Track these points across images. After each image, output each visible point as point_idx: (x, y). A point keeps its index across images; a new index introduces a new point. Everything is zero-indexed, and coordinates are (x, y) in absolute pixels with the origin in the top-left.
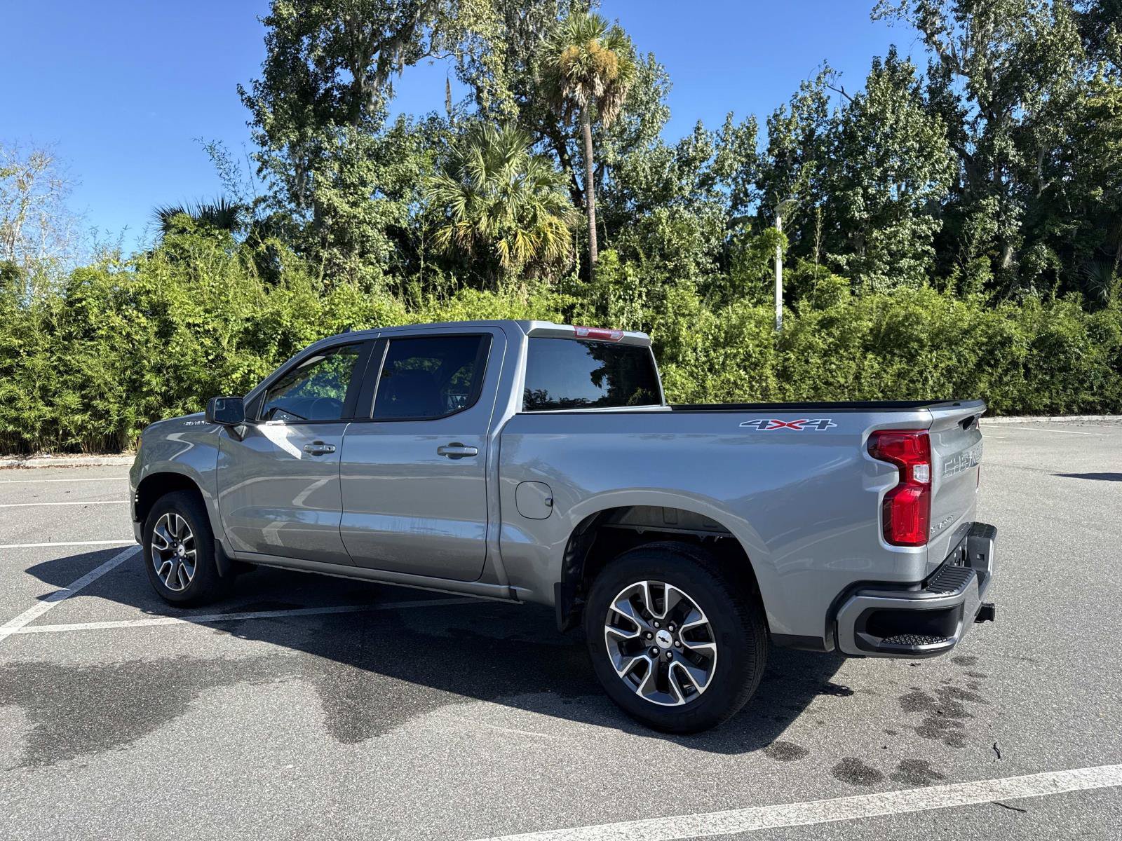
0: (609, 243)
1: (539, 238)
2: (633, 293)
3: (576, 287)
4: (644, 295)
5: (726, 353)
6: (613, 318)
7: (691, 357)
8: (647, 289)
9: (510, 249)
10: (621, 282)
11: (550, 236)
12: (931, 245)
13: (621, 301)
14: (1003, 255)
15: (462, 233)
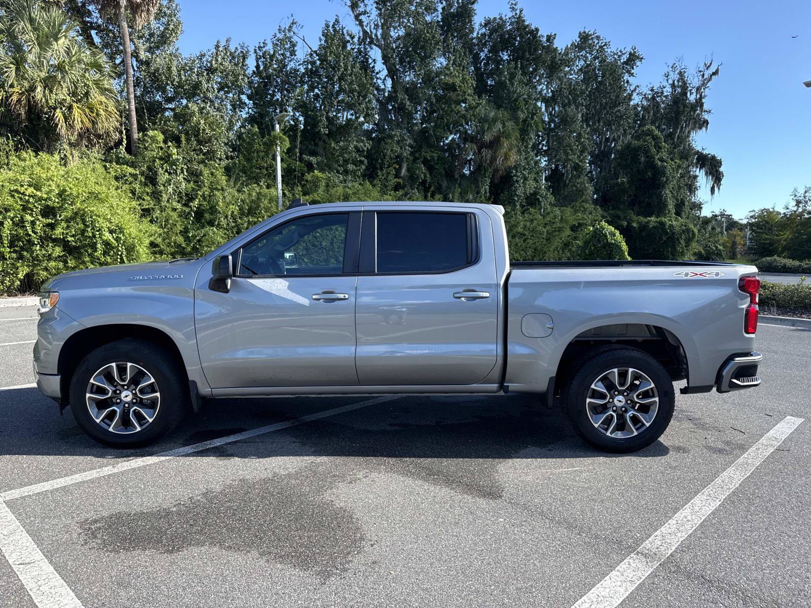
0: (149, 125)
1: (93, 113)
2: (177, 168)
3: (123, 158)
4: (185, 171)
5: (249, 221)
6: (162, 188)
7: (224, 222)
8: (187, 166)
9: (66, 119)
10: (166, 158)
11: (102, 112)
12: (364, 156)
13: (166, 174)
14: (401, 167)
15: (15, 98)
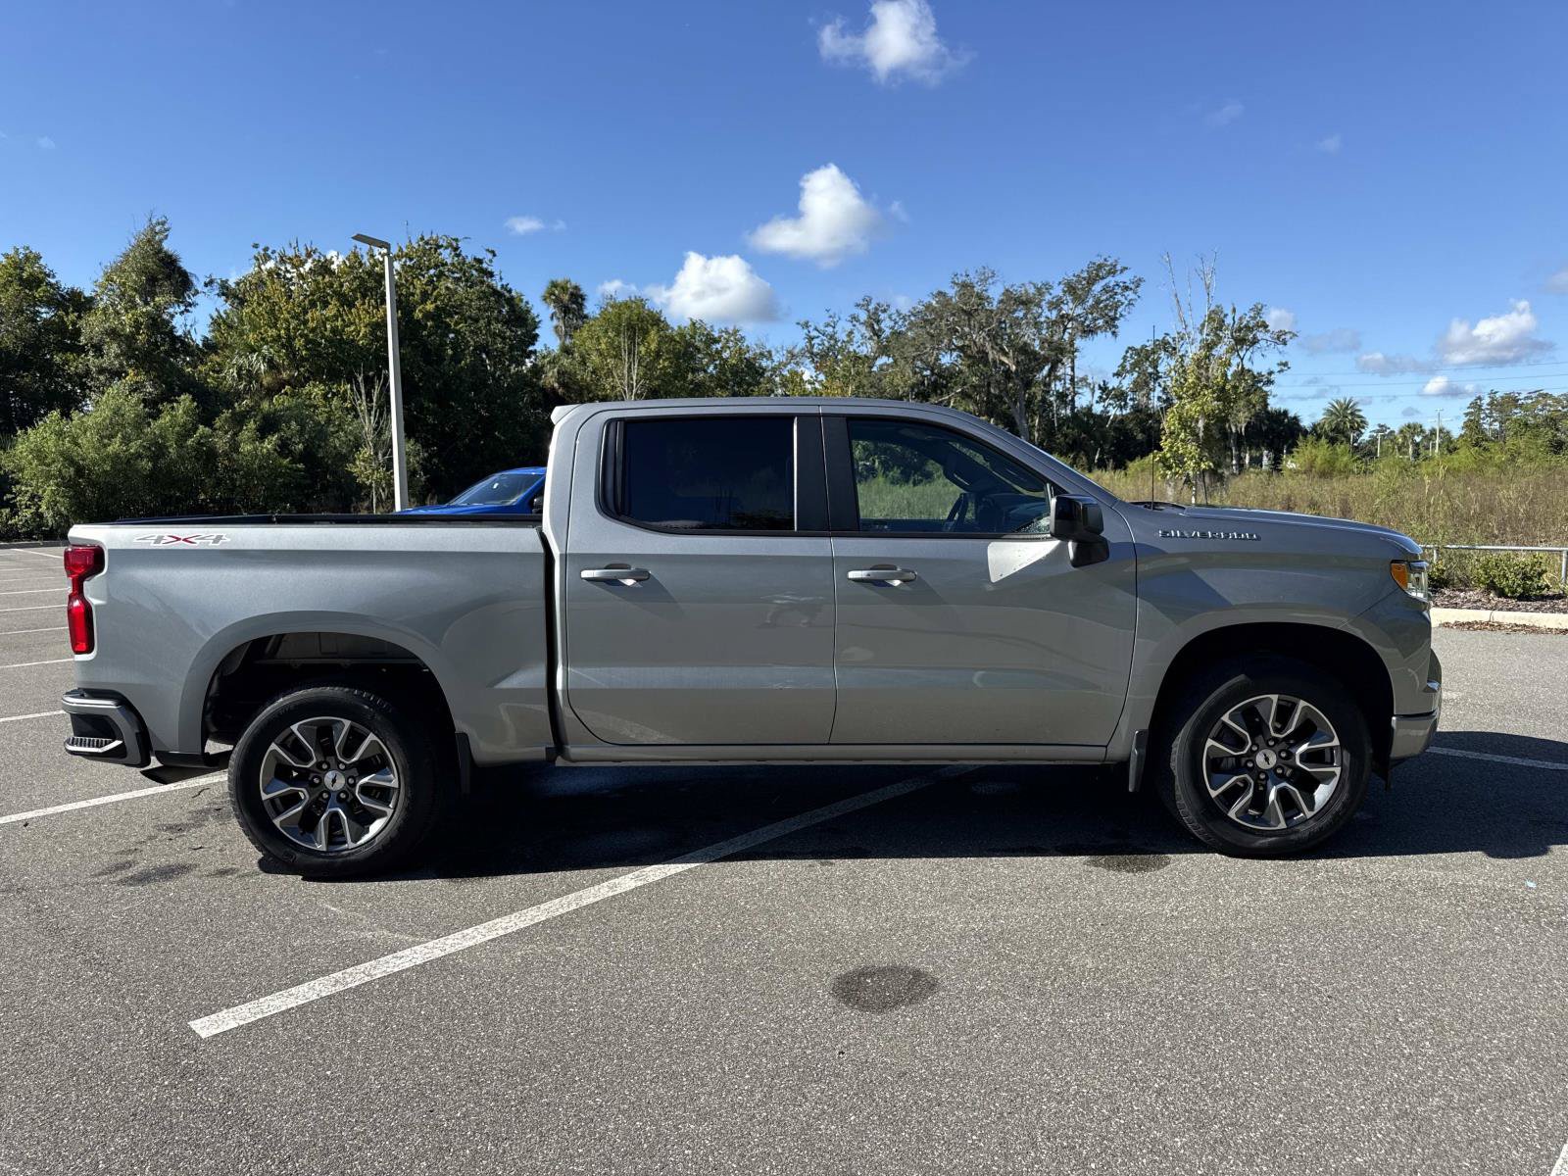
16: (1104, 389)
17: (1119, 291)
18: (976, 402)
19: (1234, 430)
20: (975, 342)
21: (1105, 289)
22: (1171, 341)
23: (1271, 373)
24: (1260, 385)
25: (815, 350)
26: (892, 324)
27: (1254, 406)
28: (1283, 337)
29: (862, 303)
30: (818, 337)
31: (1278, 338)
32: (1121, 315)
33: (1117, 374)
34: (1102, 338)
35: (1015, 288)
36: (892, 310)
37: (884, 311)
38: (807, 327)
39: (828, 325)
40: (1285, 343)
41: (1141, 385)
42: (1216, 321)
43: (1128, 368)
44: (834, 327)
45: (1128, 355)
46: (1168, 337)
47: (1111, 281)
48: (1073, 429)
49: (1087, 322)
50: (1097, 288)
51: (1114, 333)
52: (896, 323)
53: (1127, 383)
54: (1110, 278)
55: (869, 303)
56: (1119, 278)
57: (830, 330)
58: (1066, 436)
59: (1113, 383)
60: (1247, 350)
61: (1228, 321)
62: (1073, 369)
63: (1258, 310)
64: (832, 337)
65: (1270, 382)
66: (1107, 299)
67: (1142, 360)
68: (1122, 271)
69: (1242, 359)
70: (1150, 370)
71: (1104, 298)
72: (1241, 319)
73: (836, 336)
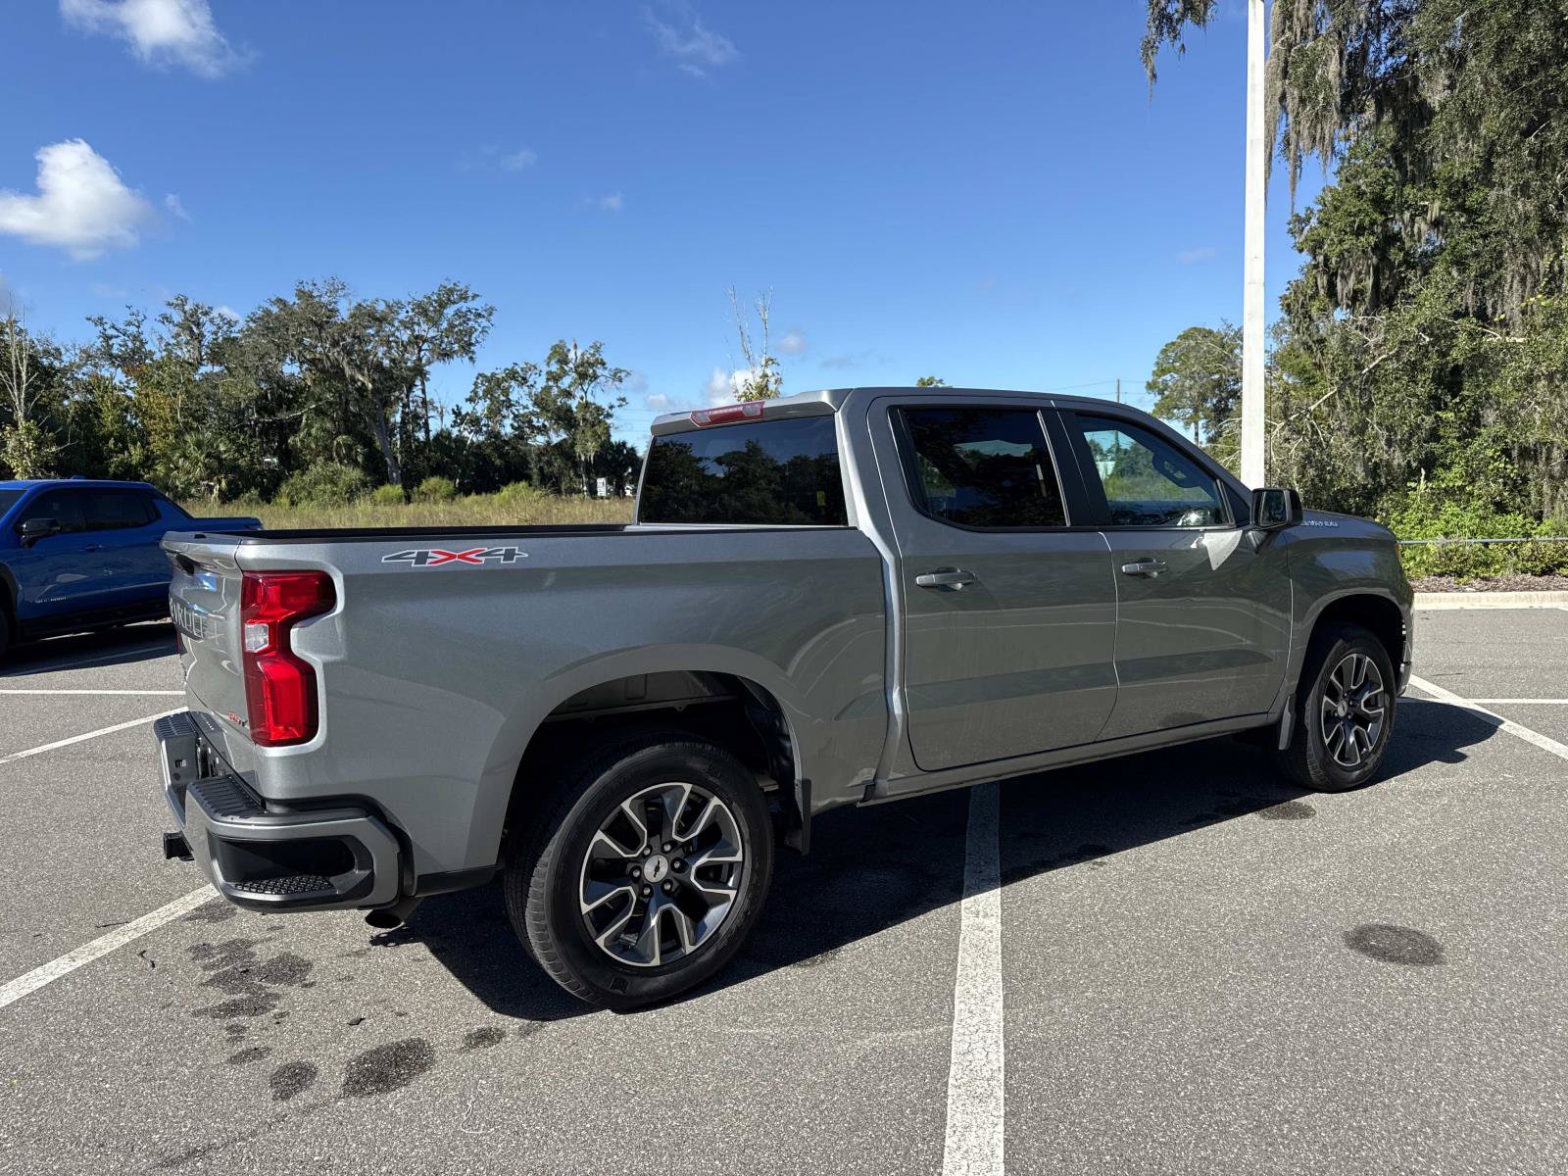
16: (457, 413)
17: (472, 317)
18: (333, 420)
19: (583, 458)
20: (328, 356)
21: (457, 313)
22: (519, 370)
23: (611, 407)
24: (601, 417)
25: (115, 351)
26: (214, 328)
27: (600, 437)
28: (619, 375)
29: (175, 302)
30: (118, 337)
31: (615, 374)
32: (477, 342)
33: (470, 400)
34: (459, 363)
35: (369, 303)
36: (214, 314)
37: (206, 314)
38: (102, 324)
39: (129, 324)
40: (621, 381)
41: (494, 413)
42: (560, 355)
43: (481, 394)
44: (138, 327)
45: (479, 381)
46: (516, 367)
47: (463, 306)
48: (436, 453)
49: (444, 346)
50: (450, 311)
51: (471, 358)
52: (220, 328)
53: (481, 408)
54: (462, 304)
55: (184, 301)
56: (471, 304)
57: (132, 329)
58: (429, 459)
59: (467, 408)
60: (589, 385)
61: (571, 355)
62: (424, 391)
63: (597, 348)
64: (135, 338)
65: (609, 416)
66: (460, 324)
67: (494, 387)
68: (473, 299)
69: (586, 393)
70: (502, 398)
71: (457, 323)
72: (583, 355)
73: (142, 337)
